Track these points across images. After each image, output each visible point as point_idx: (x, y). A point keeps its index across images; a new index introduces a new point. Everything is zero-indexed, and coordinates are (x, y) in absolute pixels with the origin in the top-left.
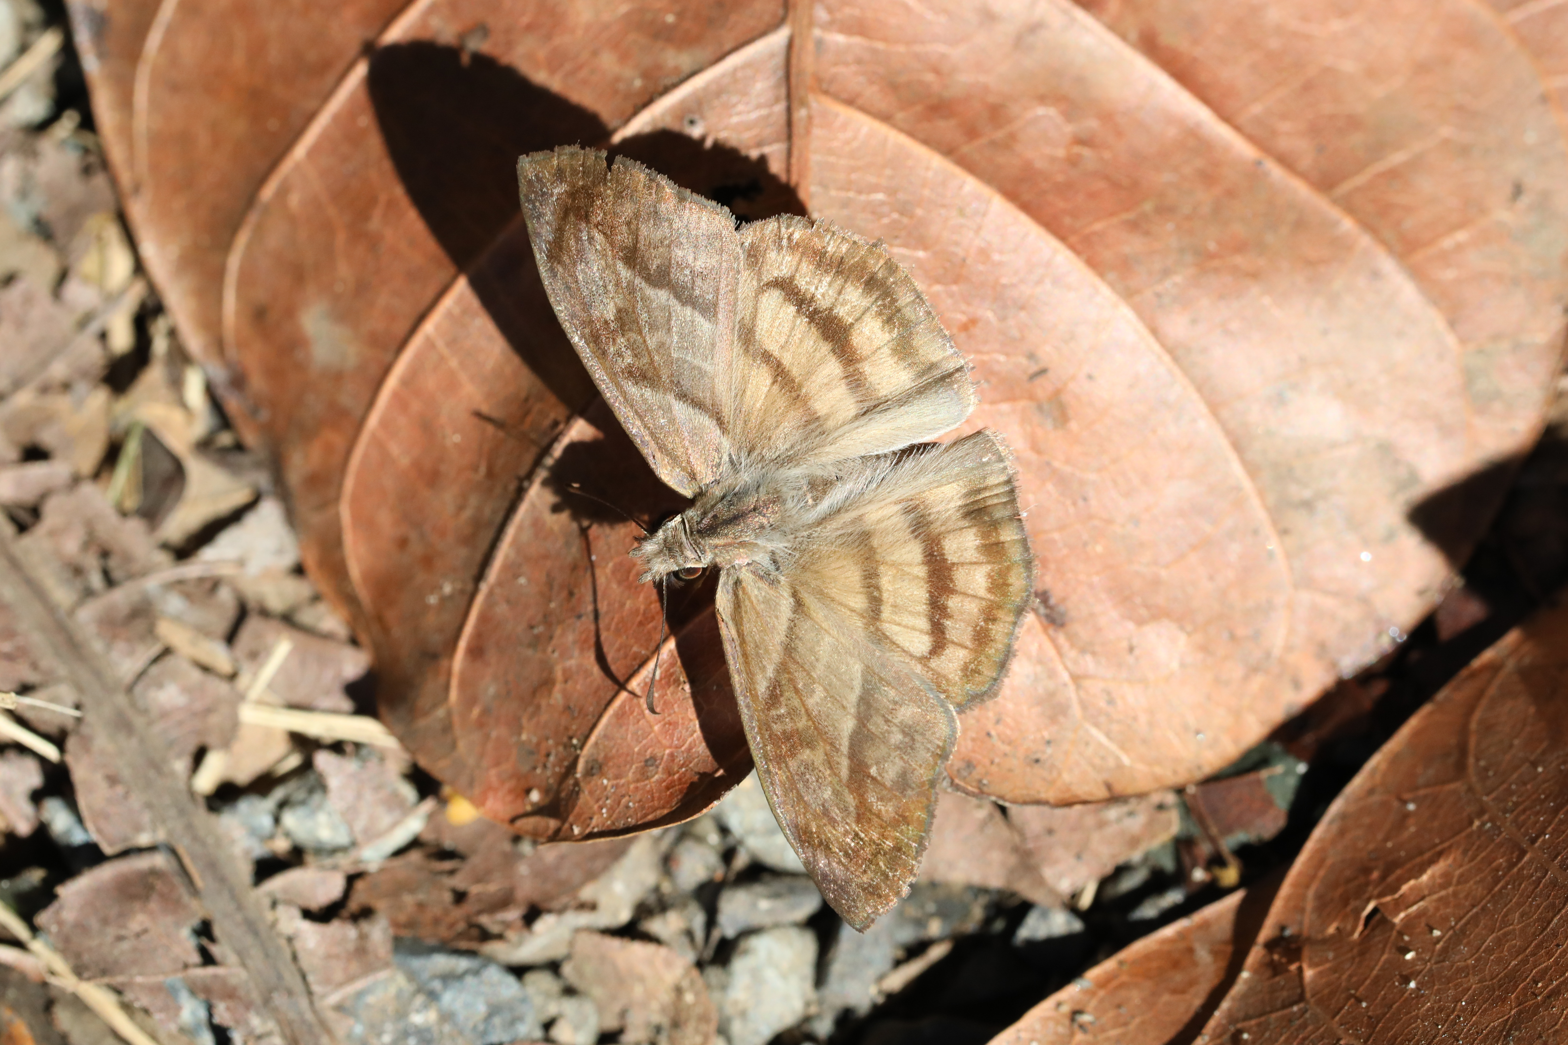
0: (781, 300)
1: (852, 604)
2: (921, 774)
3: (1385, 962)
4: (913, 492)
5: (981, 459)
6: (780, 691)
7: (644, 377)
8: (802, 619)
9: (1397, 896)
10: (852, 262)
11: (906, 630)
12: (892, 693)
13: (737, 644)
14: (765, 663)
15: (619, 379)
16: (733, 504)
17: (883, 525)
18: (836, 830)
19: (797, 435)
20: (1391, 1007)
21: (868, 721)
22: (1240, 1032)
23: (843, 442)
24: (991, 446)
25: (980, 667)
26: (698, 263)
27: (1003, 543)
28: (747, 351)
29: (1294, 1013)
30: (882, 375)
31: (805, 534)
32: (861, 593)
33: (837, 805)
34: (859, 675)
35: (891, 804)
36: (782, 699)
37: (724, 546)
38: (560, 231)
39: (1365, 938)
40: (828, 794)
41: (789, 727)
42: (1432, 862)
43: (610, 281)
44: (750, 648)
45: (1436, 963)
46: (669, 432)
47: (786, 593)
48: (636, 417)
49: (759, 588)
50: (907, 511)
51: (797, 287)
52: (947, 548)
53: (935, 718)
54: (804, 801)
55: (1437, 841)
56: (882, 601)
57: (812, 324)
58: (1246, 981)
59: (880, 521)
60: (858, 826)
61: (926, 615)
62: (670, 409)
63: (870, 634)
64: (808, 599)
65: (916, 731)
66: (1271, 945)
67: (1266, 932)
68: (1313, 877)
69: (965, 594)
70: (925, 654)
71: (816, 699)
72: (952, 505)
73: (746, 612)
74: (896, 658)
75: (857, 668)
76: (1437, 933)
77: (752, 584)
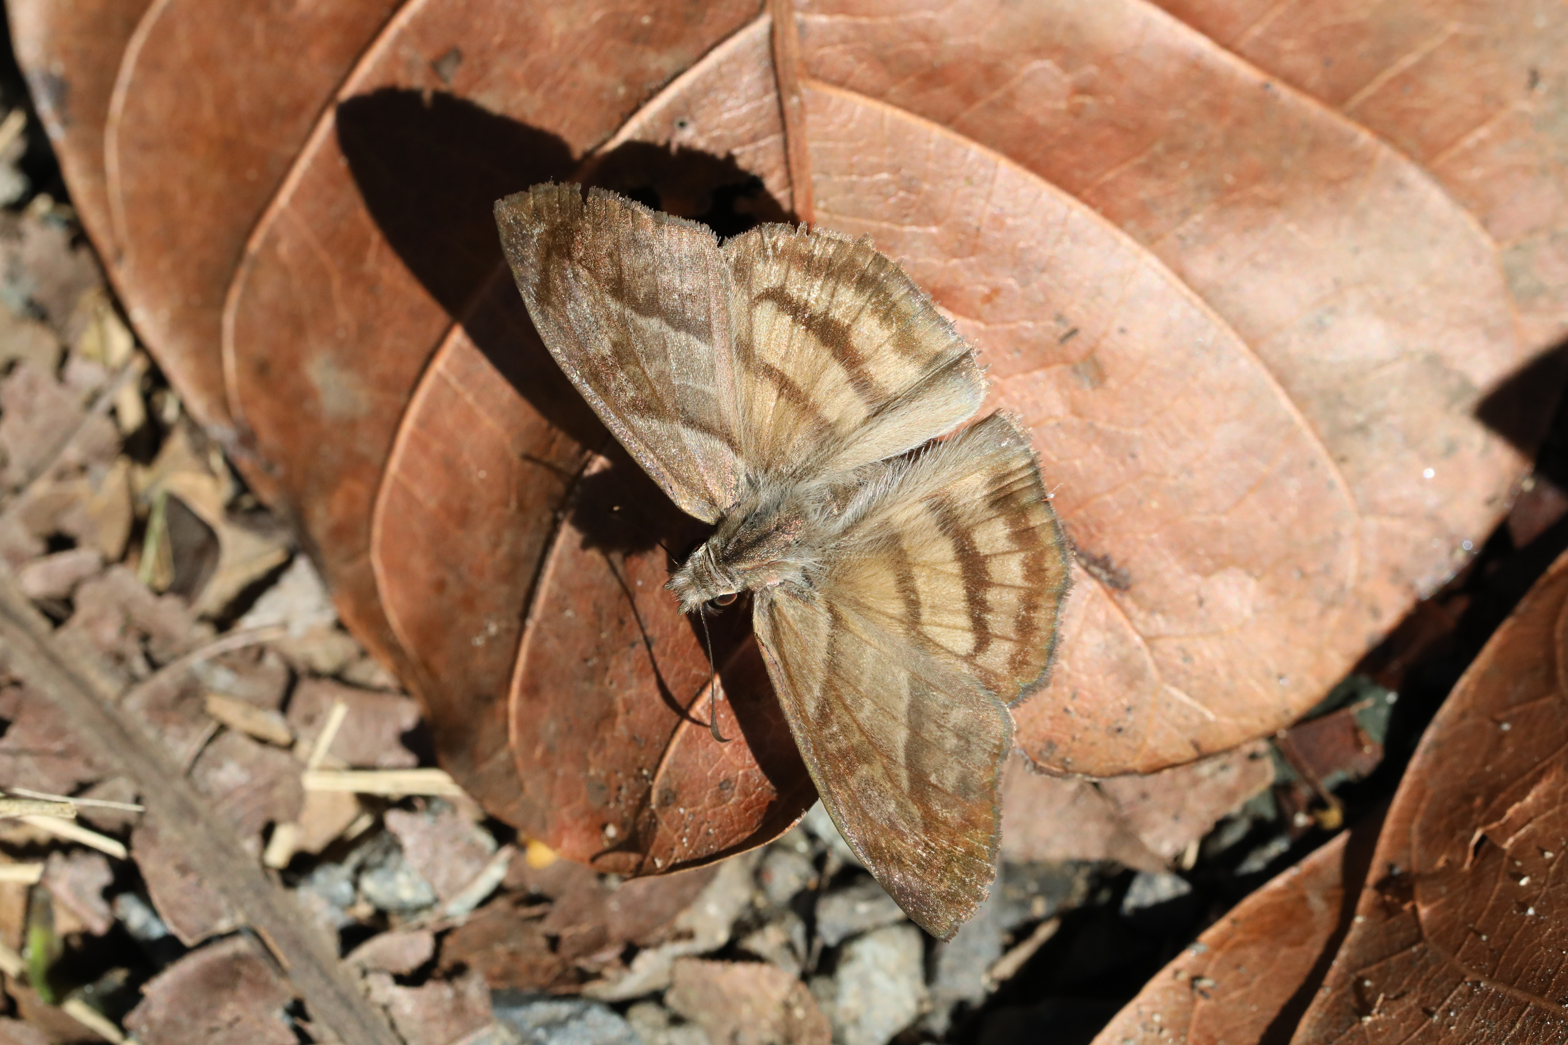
0: (774, 310)
1: (890, 611)
2: (981, 776)
3: (1501, 890)
4: (936, 488)
5: (1000, 445)
6: (830, 709)
7: (649, 409)
8: (841, 634)
9: (1503, 821)
10: (840, 262)
11: (947, 630)
12: (941, 697)
13: (780, 666)
14: (810, 683)
15: (625, 414)
16: (755, 527)
17: (908, 527)
18: (905, 843)
19: (811, 447)
20: (1511, 937)
21: (920, 729)
22: (1361, 980)
23: (859, 447)
24: (1008, 430)
25: (1028, 658)
26: (685, 286)
27: (1033, 528)
28: (747, 368)
29: (1414, 954)
30: (888, 372)
31: (833, 545)
32: (897, 598)
33: (903, 817)
34: (906, 683)
35: (956, 809)
36: (832, 717)
37: (752, 569)
38: (545, 273)
39: (1476, 868)
40: (892, 807)
41: (844, 744)
42: (1534, 782)
43: (601, 316)
44: (793, 669)
45: (1553, 886)
46: (682, 461)
47: (821, 608)
48: (648, 450)
49: (794, 608)
50: (933, 508)
51: (789, 296)
52: (977, 541)
53: (988, 717)
54: (870, 818)
55: (1536, 759)
56: (920, 603)
57: (809, 331)
58: (1362, 926)
59: (908, 521)
60: (926, 836)
61: (966, 612)
62: (679, 437)
63: (912, 639)
64: (845, 612)
65: (970, 733)
66: (1381, 886)
67: (1374, 874)
68: (1414, 811)
69: (1002, 585)
70: (969, 651)
71: (866, 713)
72: (977, 496)
73: (784, 633)
74: (941, 660)
75: (903, 676)
76: (1549, 855)
77: (787, 603)
